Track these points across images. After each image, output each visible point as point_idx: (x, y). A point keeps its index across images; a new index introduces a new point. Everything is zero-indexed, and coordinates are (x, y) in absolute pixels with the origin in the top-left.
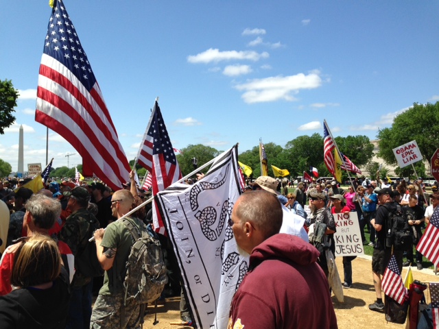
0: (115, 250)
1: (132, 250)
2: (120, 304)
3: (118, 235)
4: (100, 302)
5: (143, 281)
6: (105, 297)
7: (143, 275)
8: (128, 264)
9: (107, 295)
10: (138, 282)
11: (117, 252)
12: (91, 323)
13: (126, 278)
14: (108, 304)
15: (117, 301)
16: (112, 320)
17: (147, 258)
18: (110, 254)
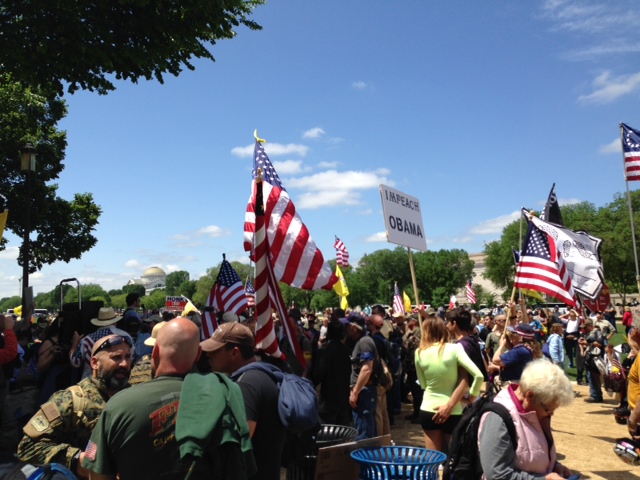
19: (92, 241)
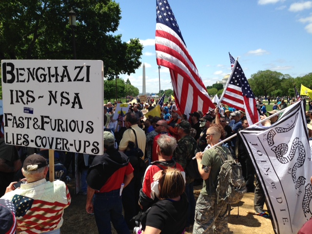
0: (210, 167)
1: (221, 169)
2: (214, 202)
3: (212, 158)
4: (201, 199)
5: (229, 189)
6: (204, 196)
7: (229, 186)
8: (219, 177)
9: (205, 195)
10: (226, 190)
11: (211, 169)
12: (196, 211)
13: (218, 186)
14: (206, 200)
15: (212, 200)
16: (209, 211)
17: (232, 175)
18: (207, 170)
19: (139, 64)
